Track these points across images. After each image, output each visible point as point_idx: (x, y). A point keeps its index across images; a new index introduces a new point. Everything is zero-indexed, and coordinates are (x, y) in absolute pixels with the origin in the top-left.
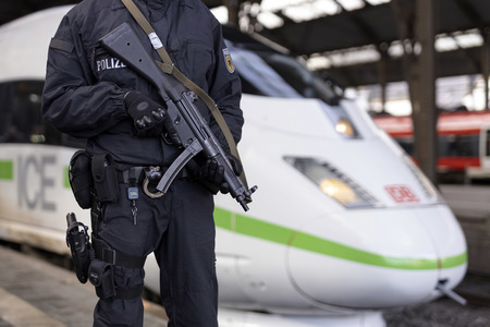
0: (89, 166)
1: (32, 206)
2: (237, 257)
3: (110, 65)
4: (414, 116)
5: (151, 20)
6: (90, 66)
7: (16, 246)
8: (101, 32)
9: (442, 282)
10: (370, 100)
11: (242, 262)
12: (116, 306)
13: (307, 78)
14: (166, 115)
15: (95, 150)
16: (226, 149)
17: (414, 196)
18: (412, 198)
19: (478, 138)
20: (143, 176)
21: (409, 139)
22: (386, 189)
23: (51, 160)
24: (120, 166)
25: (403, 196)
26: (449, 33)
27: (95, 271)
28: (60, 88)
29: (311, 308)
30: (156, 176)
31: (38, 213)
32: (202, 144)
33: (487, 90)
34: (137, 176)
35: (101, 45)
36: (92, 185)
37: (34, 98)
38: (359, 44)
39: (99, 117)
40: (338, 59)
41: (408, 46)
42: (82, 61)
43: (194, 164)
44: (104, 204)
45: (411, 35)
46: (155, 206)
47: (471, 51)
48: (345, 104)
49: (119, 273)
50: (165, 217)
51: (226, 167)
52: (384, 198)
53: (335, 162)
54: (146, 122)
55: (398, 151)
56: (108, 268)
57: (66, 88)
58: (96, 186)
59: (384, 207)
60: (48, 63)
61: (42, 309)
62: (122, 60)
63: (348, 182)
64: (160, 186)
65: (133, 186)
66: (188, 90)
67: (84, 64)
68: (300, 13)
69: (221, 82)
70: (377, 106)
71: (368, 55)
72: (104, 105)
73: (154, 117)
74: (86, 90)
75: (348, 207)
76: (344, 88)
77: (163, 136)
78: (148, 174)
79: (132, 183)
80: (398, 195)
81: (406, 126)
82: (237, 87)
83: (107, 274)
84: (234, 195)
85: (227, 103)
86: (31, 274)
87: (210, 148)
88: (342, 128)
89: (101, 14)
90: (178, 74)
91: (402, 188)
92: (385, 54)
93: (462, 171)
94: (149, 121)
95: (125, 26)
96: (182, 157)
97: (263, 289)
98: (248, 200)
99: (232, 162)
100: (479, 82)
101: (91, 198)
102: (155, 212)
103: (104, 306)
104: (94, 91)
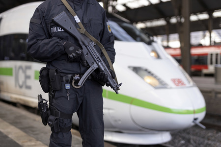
0: (48, 75)
1: (21, 87)
3: (57, 30)
4: (181, 48)
5: (75, 10)
6: (48, 30)
7: (14, 104)
8: (53, 15)
9: (195, 119)
10: (162, 41)
11: (111, 111)
12: (60, 136)
13: (138, 33)
14: (82, 52)
15: (51, 67)
16: (108, 66)
17: (183, 83)
18: (183, 84)
19: (207, 57)
20: (72, 78)
21: (179, 58)
22: (172, 80)
23: (29, 68)
24: (62, 74)
25: (179, 83)
26: (195, 13)
27: (51, 121)
28: (35, 40)
29: (140, 130)
30: (78, 79)
31: (24, 90)
32: (98, 65)
33: (210, 37)
34: (69, 79)
35: (53, 21)
36: (49, 82)
37: (21, 41)
38: (158, 18)
39: (52, 53)
40: (149, 24)
41: (179, 19)
42: (45, 28)
44: (55, 91)
45: (180, 14)
46: (77, 92)
47: (204, 21)
48: (154, 44)
49: (61, 121)
50: (81, 96)
51: (108, 75)
52: (171, 84)
53: (150, 69)
54: (73, 56)
55: (176, 64)
56: (56, 119)
57: (37, 40)
58: (51, 83)
59: (171, 88)
60: (30, 29)
61: (26, 132)
62: (62, 28)
63: (155, 77)
64: (80, 83)
65: (67, 83)
66: (91, 41)
67: (45, 30)
68: (133, 5)
69: (105, 37)
70: (165, 44)
71: (161, 22)
72: (54, 48)
73: (77, 53)
74: (46, 41)
75: (156, 88)
78: (74, 78)
79: (67, 82)
80: (177, 82)
81: (178, 52)
82: (112, 39)
83: (56, 122)
84: (112, 87)
85: (108, 46)
86: (21, 117)
87: (101, 66)
88: (153, 54)
89: (53, 7)
90: (87, 34)
91: (179, 80)
92: (168, 22)
93: (200, 71)
94: (75, 55)
95: (64, 13)
96: (89, 71)
97: (120, 122)
98: (118, 89)
99: (111, 73)
100: (207, 34)
101: (49, 88)
102: (77, 94)
103: (54, 136)
104: (50, 41)
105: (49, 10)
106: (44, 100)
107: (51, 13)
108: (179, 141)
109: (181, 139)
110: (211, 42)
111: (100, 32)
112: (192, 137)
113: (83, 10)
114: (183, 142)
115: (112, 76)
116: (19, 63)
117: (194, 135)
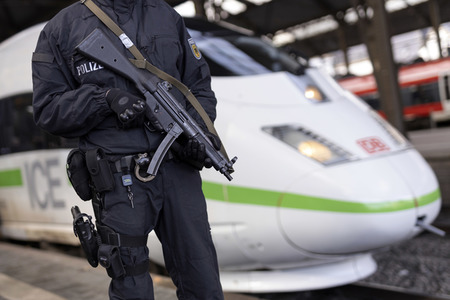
0: (84, 162)
1: (43, 206)
2: (234, 224)
3: (89, 69)
4: (376, 74)
5: (120, 23)
6: (71, 72)
7: (35, 244)
8: (76, 40)
9: (421, 219)
10: (335, 65)
11: (239, 228)
12: (127, 283)
13: (273, 53)
14: (145, 106)
15: (87, 147)
16: (204, 128)
18: (383, 148)
19: (437, 84)
20: (133, 163)
21: (375, 95)
22: (358, 142)
23: (54, 162)
24: (112, 158)
25: (374, 147)
27: (104, 255)
28: (47, 96)
29: (307, 259)
30: (145, 162)
31: (50, 212)
32: (182, 127)
33: (439, 40)
34: (128, 165)
35: (79, 52)
36: (89, 178)
38: (318, 17)
39: (86, 117)
40: (300, 33)
41: (361, 11)
43: (178, 146)
44: (103, 194)
45: (362, 2)
46: (149, 190)
47: (419, 7)
48: (310, 72)
49: (126, 253)
50: (159, 197)
51: (206, 144)
52: (357, 151)
53: (309, 126)
54: (128, 115)
55: (364, 107)
56: (115, 250)
57: (52, 95)
58: (93, 179)
59: (359, 160)
60: (33, 76)
62: (99, 63)
63: (322, 142)
64: (150, 170)
65: (126, 174)
66: (162, 80)
69: (190, 69)
70: (342, 70)
71: (327, 25)
72: (89, 105)
73: (135, 109)
74: (70, 94)
75: (326, 164)
76: (307, 58)
77: (145, 125)
78: (137, 161)
79: (125, 171)
80: (370, 146)
81: (370, 84)
82: (206, 71)
83: (114, 255)
85: (198, 87)
86: (52, 267)
87: (189, 129)
88: (311, 94)
89: (74, 24)
90: (151, 68)
91: (373, 140)
92: (342, 22)
93: (427, 117)
94: (131, 113)
95: (97, 31)
96: (165, 141)
97: (261, 249)
98: (231, 170)
99: (211, 139)
100: (431, 34)
101: (91, 190)
102: (150, 194)
103: (117, 285)
104: (78, 94)
105: (67, 30)
106: (85, 215)
107: (72, 36)
108: (397, 271)
109: (399, 266)
110: (440, 50)
111: (178, 61)
112: (422, 259)
113: (136, 21)
114: (404, 272)
115: (215, 146)
116: (32, 157)
117: (426, 254)
